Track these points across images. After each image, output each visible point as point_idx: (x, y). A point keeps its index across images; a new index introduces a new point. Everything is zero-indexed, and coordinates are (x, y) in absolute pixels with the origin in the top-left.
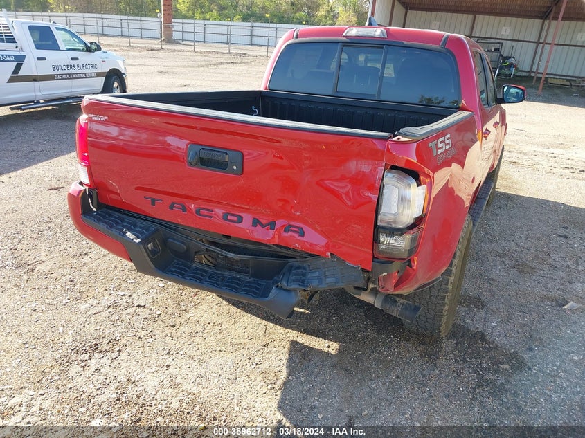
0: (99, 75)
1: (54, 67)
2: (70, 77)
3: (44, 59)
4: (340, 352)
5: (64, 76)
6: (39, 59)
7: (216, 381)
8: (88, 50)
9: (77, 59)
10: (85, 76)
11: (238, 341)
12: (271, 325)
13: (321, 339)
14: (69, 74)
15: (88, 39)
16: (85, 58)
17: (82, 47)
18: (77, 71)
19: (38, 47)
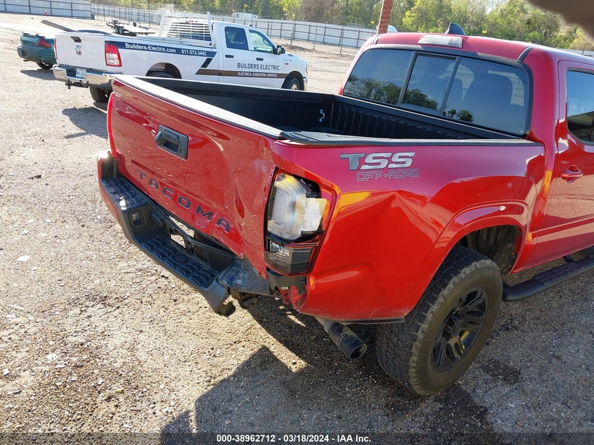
0: (279, 76)
1: (239, 64)
2: (252, 75)
3: (232, 57)
4: (301, 372)
5: (247, 74)
6: (227, 56)
7: (166, 358)
8: (275, 52)
9: (262, 60)
10: (267, 76)
11: (215, 331)
12: (258, 326)
13: (293, 354)
14: (252, 73)
15: (276, 42)
16: (269, 60)
17: (270, 49)
18: (259, 71)
19: (229, 45)
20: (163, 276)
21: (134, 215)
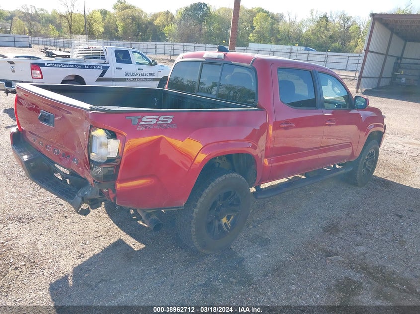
0: (155, 80)
1: (126, 74)
2: (136, 80)
3: (121, 69)
4: (141, 250)
5: (132, 80)
6: (117, 69)
7: (55, 247)
8: (150, 64)
9: (142, 70)
10: (146, 80)
11: (88, 231)
12: (116, 227)
13: (134, 240)
14: (135, 79)
15: (151, 56)
16: (147, 70)
17: (147, 63)
18: (141, 77)
20: (59, 204)
21: (32, 164)
